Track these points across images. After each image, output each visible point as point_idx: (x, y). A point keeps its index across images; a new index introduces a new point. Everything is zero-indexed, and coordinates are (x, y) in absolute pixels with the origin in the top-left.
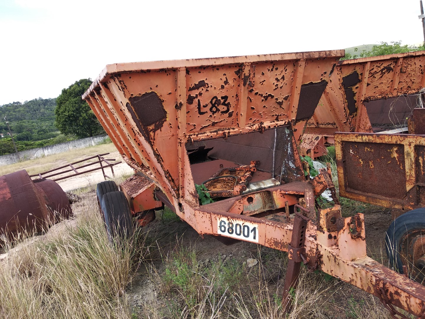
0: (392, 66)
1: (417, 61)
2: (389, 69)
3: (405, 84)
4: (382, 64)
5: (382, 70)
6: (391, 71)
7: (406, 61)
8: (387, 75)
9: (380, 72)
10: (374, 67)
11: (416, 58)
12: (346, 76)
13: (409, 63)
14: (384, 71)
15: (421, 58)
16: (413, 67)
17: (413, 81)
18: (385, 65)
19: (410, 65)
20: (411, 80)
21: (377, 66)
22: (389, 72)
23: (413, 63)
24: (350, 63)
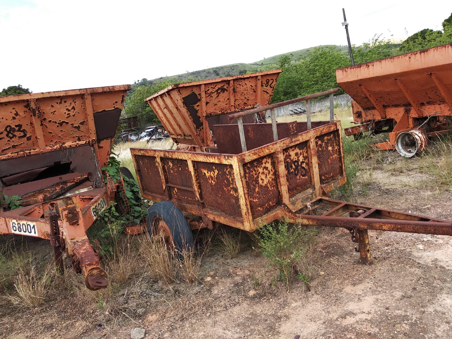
0: (225, 87)
1: (247, 82)
2: (223, 90)
3: (241, 101)
4: (216, 86)
5: (217, 91)
6: (225, 91)
7: (237, 83)
8: (223, 95)
9: (216, 93)
10: (209, 88)
11: (246, 80)
12: (185, 96)
13: (240, 84)
14: (219, 92)
15: (250, 79)
16: (245, 87)
17: (247, 98)
18: (219, 86)
19: (241, 86)
20: (246, 98)
21: (211, 88)
22: (224, 92)
23: (244, 84)
24: (185, 86)
